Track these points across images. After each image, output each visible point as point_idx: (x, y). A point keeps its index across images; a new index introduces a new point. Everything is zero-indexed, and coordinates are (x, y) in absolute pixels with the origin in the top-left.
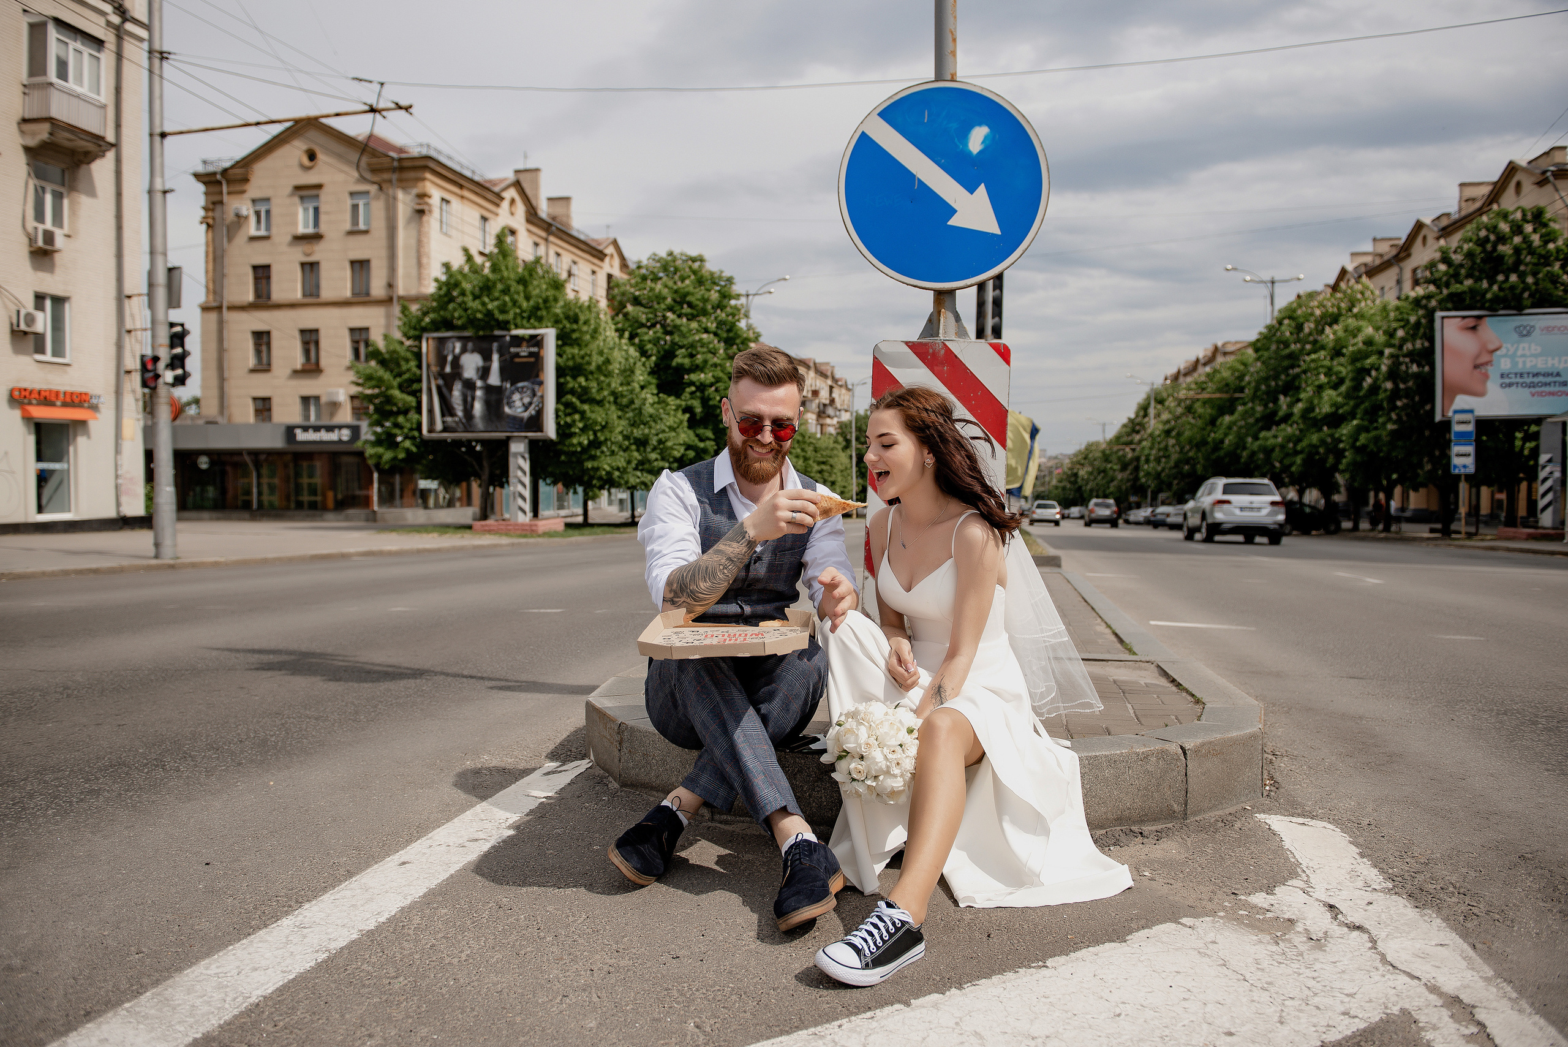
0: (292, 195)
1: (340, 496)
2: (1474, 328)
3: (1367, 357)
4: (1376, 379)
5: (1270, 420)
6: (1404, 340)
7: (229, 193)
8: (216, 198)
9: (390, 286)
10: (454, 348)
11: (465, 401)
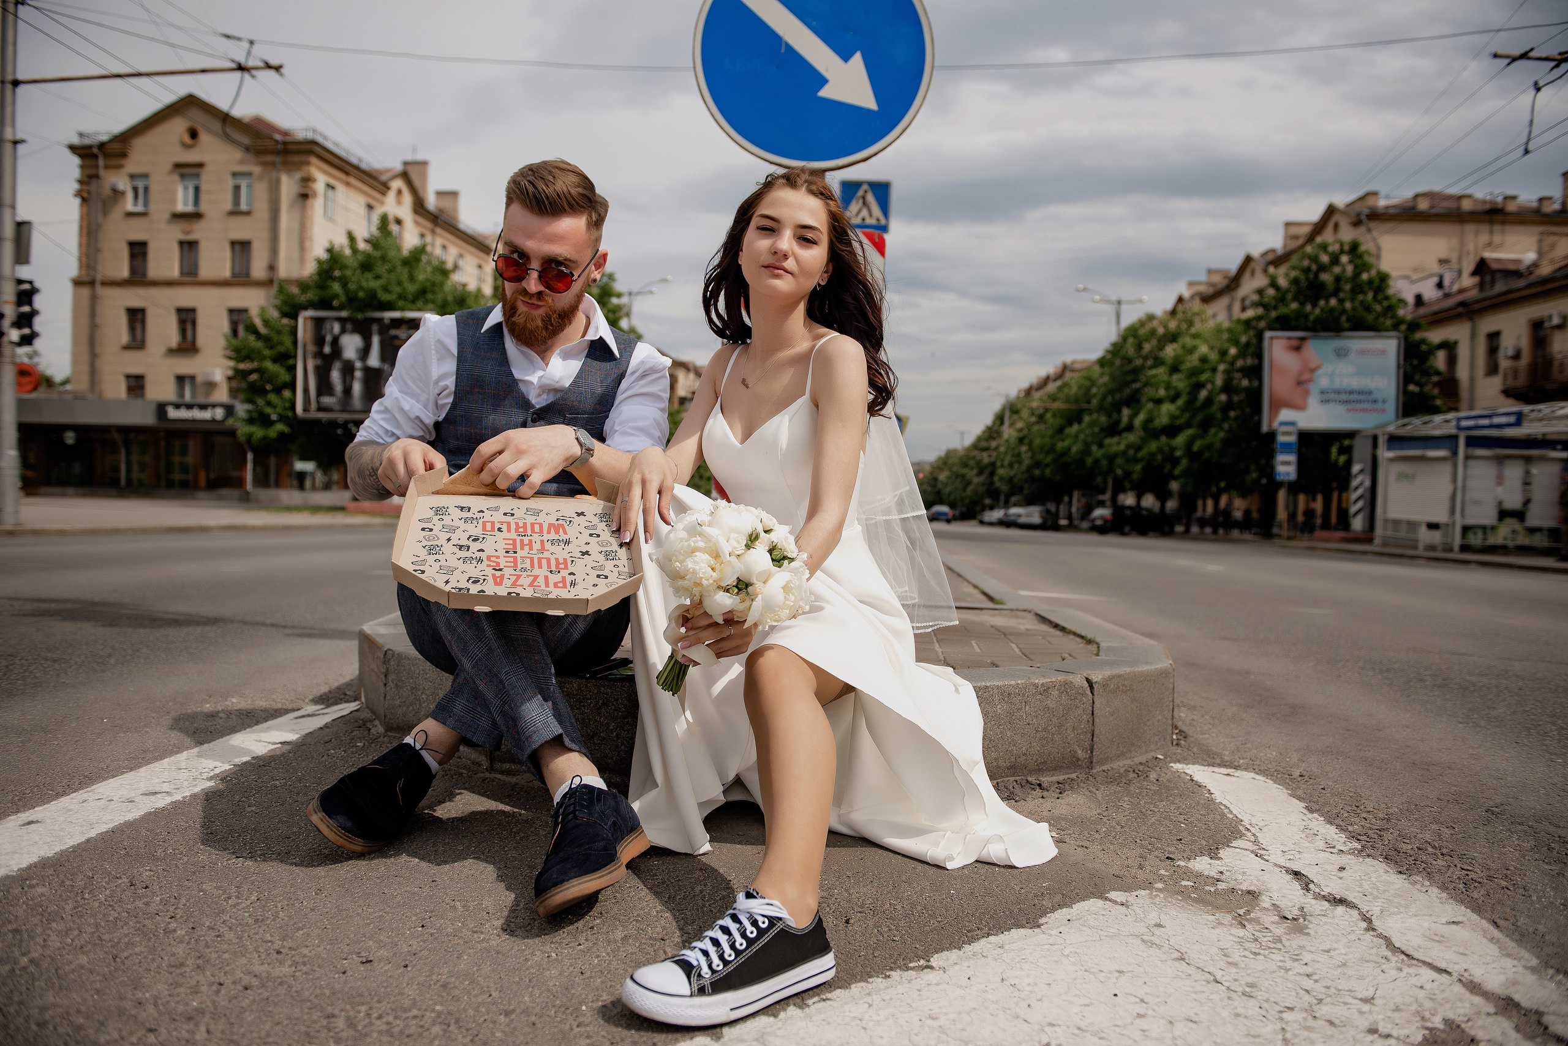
0: (172, 172)
1: (212, 476)
2: (1297, 349)
3: (1202, 372)
4: (1211, 392)
5: (1113, 430)
6: (1236, 357)
7: (106, 167)
8: (92, 172)
9: (272, 268)
10: (332, 329)
11: (344, 381)
